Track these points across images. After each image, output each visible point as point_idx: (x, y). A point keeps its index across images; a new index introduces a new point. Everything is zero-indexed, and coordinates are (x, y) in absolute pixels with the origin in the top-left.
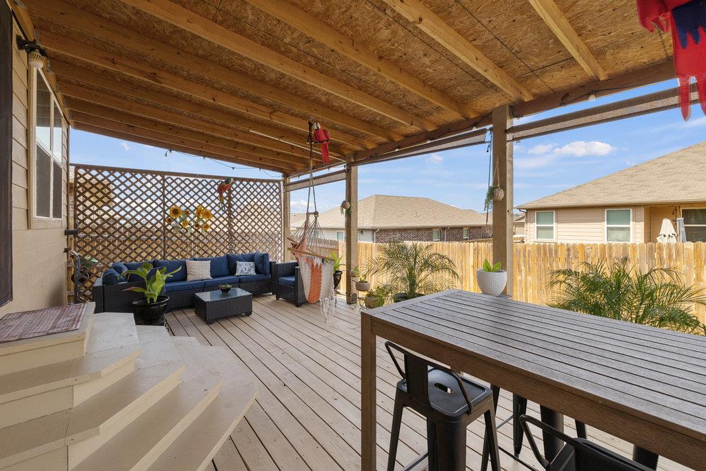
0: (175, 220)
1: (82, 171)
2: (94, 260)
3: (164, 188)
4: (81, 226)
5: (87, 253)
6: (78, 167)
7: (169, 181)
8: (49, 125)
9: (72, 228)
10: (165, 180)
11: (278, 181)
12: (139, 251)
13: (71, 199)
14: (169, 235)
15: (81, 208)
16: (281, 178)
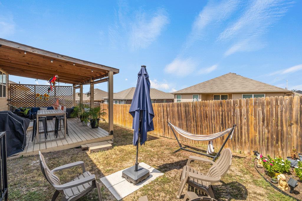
0: (38, 97)
1: (12, 85)
2: (15, 107)
3: (35, 89)
4: (12, 98)
5: (13, 105)
6: (11, 84)
7: (36, 87)
8: (2, 74)
9: (9, 99)
10: (35, 87)
11: (71, 87)
12: (28, 105)
13: (9, 92)
14: (36, 101)
15: (12, 94)
16: (72, 86)
